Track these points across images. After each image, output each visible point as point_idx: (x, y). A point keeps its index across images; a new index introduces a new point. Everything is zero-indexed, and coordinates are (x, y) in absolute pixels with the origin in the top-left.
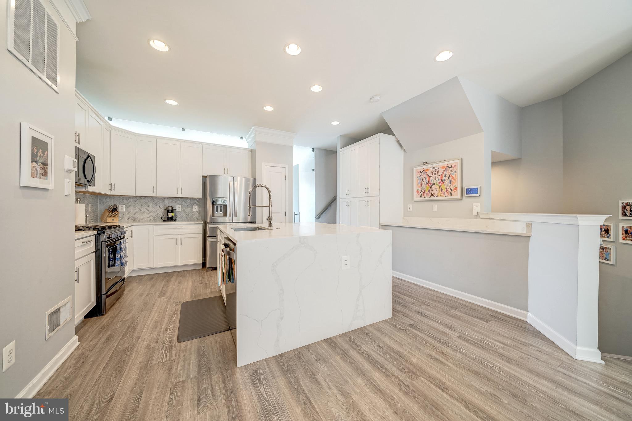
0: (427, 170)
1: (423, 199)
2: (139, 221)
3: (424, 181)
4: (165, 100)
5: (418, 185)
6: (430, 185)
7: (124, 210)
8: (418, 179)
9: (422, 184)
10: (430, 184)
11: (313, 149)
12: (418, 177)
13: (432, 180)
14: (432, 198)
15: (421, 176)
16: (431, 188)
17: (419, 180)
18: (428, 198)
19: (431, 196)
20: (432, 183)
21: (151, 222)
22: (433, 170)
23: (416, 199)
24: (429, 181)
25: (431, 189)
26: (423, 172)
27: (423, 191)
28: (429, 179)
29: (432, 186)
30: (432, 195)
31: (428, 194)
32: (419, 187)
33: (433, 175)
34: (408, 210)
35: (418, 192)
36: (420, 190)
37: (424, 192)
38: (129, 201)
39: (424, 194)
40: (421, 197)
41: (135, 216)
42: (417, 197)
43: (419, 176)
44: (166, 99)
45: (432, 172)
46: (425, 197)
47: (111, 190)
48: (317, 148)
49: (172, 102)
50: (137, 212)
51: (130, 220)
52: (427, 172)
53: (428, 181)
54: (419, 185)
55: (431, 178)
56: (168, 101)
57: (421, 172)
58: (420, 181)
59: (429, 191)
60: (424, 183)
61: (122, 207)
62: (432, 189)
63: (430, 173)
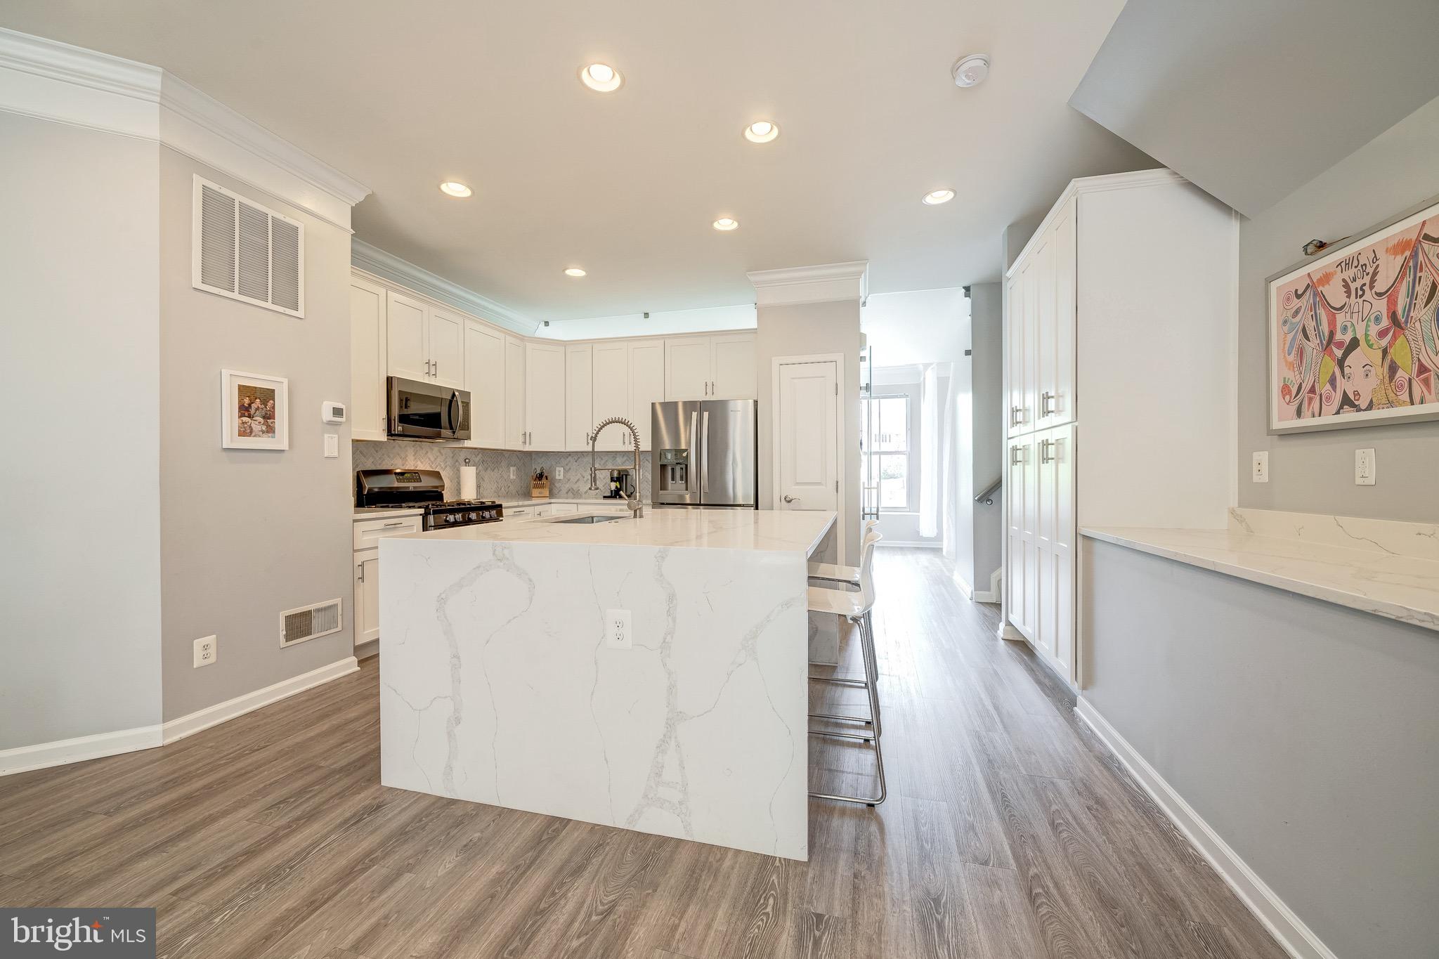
0: (1326, 278)
1: (1307, 422)
2: (581, 497)
3: (1311, 333)
4: (564, 270)
5: (1286, 361)
6: (1339, 353)
7: (561, 477)
8: (1286, 328)
9: (1301, 352)
10: (1340, 345)
11: (967, 289)
12: (1285, 322)
13: (1351, 325)
14: (1349, 416)
15: (1297, 312)
16: (1341, 363)
17: (1290, 337)
18: (1328, 419)
19: (1341, 407)
20: (1347, 338)
21: (596, 498)
22: (1351, 273)
23: (1277, 425)
24: (1332, 334)
25: (1343, 372)
26: (1308, 293)
27: (1306, 387)
28: (1332, 323)
29: (1345, 355)
30: (1347, 402)
31: (1328, 398)
32: (1290, 366)
33: (1349, 297)
34: (1256, 479)
35: (1285, 390)
36: (1294, 378)
37: (1312, 390)
38: (568, 460)
39: (1310, 400)
40: (1299, 413)
41: (575, 487)
42: (1283, 419)
43: (1290, 314)
44: (566, 269)
45: (1346, 286)
46: (1317, 413)
47: (525, 443)
48: (978, 285)
49: (575, 272)
50: (578, 480)
51: (570, 494)
52: (1325, 290)
53: (1327, 334)
54: (1291, 358)
55: (1341, 318)
56: (568, 272)
57: (1298, 296)
58: (1294, 339)
59: (1333, 381)
60: (1312, 346)
61: (559, 471)
62: (1347, 370)
63: (1334, 293)
